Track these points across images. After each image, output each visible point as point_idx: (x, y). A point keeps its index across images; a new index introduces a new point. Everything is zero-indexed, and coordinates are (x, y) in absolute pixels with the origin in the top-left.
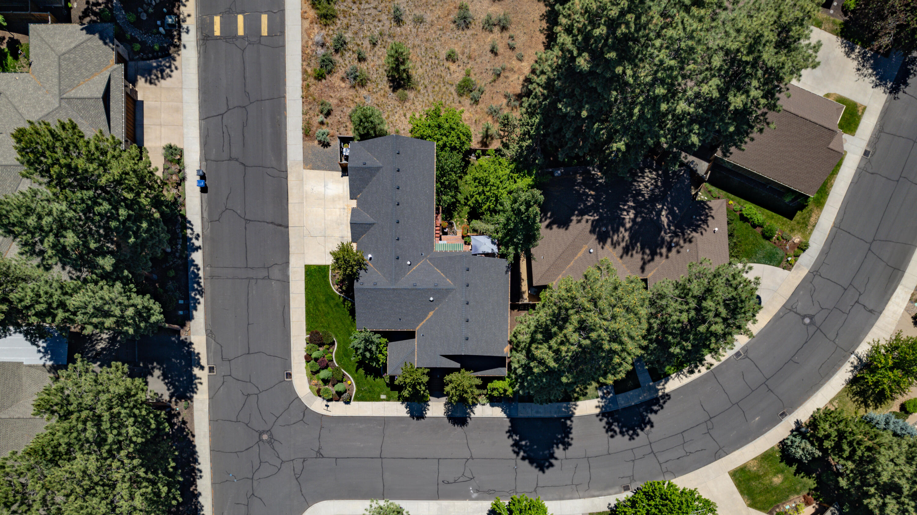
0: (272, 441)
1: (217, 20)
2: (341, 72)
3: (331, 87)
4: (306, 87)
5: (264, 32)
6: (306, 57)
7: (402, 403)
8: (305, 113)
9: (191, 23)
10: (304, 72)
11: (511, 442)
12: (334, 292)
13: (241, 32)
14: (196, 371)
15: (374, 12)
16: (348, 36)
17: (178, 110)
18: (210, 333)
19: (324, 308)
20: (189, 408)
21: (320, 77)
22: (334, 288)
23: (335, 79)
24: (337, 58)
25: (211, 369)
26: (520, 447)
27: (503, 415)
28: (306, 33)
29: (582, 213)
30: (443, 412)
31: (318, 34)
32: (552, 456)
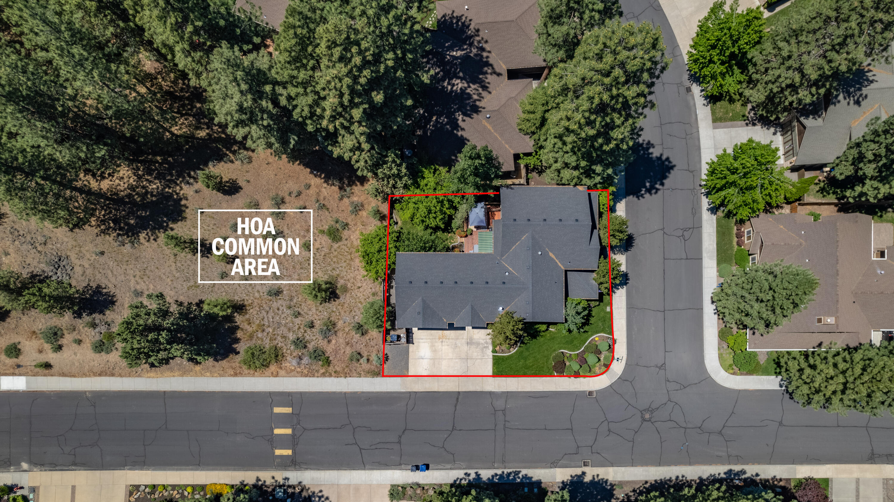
0: (651, 410)
1: (278, 452)
2: (322, 343)
3: (336, 351)
4: (337, 374)
5: (288, 410)
6: (311, 374)
7: (615, 292)
8: (360, 376)
9: (280, 476)
10: (323, 375)
11: (647, 196)
12: (517, 351)
13: (289, 431)
14: (587, 479)
15: (271, 314)
16: (292, 336)
17: (357, 488)
18: (554, 464)
19: (531, 361)
20: (621, 484)
21: (328, 362)
22: (513, 351)
23: (329, 349)
24: (311, 346)
25: (585, 465)
26: (652, 187)
27: (623, 202)
28: (290, 373)
29: (456, 126)
30: (621, 255)
31: (290, 363)
32: (659, 158)
